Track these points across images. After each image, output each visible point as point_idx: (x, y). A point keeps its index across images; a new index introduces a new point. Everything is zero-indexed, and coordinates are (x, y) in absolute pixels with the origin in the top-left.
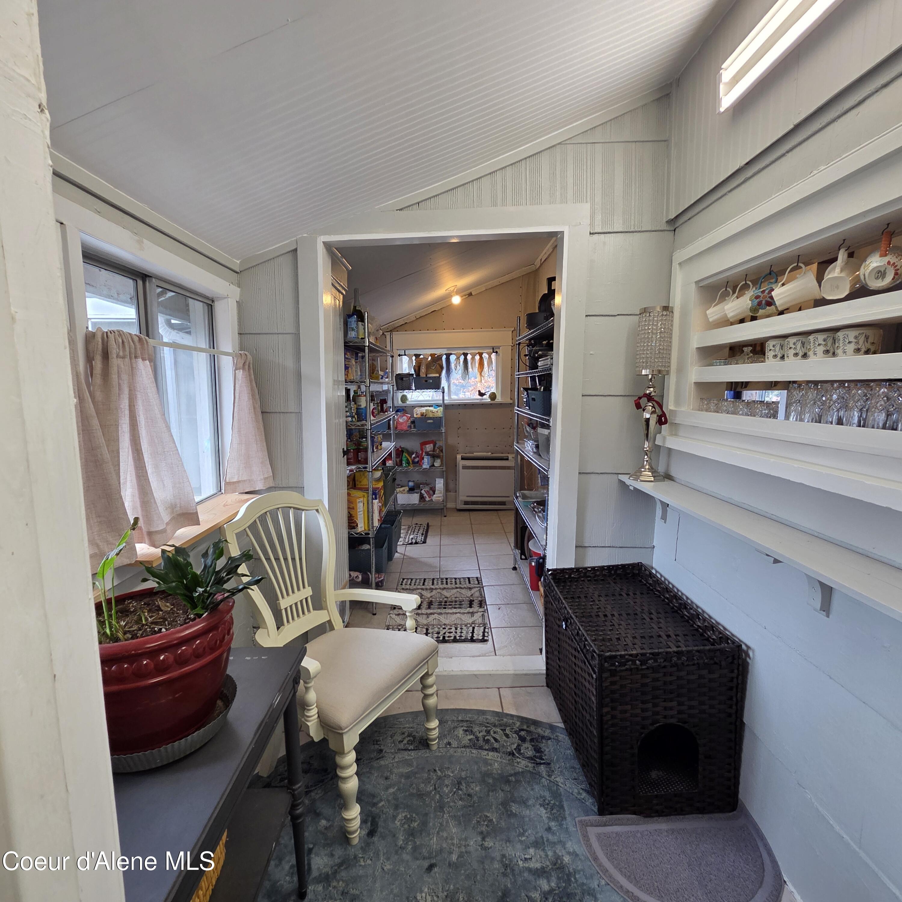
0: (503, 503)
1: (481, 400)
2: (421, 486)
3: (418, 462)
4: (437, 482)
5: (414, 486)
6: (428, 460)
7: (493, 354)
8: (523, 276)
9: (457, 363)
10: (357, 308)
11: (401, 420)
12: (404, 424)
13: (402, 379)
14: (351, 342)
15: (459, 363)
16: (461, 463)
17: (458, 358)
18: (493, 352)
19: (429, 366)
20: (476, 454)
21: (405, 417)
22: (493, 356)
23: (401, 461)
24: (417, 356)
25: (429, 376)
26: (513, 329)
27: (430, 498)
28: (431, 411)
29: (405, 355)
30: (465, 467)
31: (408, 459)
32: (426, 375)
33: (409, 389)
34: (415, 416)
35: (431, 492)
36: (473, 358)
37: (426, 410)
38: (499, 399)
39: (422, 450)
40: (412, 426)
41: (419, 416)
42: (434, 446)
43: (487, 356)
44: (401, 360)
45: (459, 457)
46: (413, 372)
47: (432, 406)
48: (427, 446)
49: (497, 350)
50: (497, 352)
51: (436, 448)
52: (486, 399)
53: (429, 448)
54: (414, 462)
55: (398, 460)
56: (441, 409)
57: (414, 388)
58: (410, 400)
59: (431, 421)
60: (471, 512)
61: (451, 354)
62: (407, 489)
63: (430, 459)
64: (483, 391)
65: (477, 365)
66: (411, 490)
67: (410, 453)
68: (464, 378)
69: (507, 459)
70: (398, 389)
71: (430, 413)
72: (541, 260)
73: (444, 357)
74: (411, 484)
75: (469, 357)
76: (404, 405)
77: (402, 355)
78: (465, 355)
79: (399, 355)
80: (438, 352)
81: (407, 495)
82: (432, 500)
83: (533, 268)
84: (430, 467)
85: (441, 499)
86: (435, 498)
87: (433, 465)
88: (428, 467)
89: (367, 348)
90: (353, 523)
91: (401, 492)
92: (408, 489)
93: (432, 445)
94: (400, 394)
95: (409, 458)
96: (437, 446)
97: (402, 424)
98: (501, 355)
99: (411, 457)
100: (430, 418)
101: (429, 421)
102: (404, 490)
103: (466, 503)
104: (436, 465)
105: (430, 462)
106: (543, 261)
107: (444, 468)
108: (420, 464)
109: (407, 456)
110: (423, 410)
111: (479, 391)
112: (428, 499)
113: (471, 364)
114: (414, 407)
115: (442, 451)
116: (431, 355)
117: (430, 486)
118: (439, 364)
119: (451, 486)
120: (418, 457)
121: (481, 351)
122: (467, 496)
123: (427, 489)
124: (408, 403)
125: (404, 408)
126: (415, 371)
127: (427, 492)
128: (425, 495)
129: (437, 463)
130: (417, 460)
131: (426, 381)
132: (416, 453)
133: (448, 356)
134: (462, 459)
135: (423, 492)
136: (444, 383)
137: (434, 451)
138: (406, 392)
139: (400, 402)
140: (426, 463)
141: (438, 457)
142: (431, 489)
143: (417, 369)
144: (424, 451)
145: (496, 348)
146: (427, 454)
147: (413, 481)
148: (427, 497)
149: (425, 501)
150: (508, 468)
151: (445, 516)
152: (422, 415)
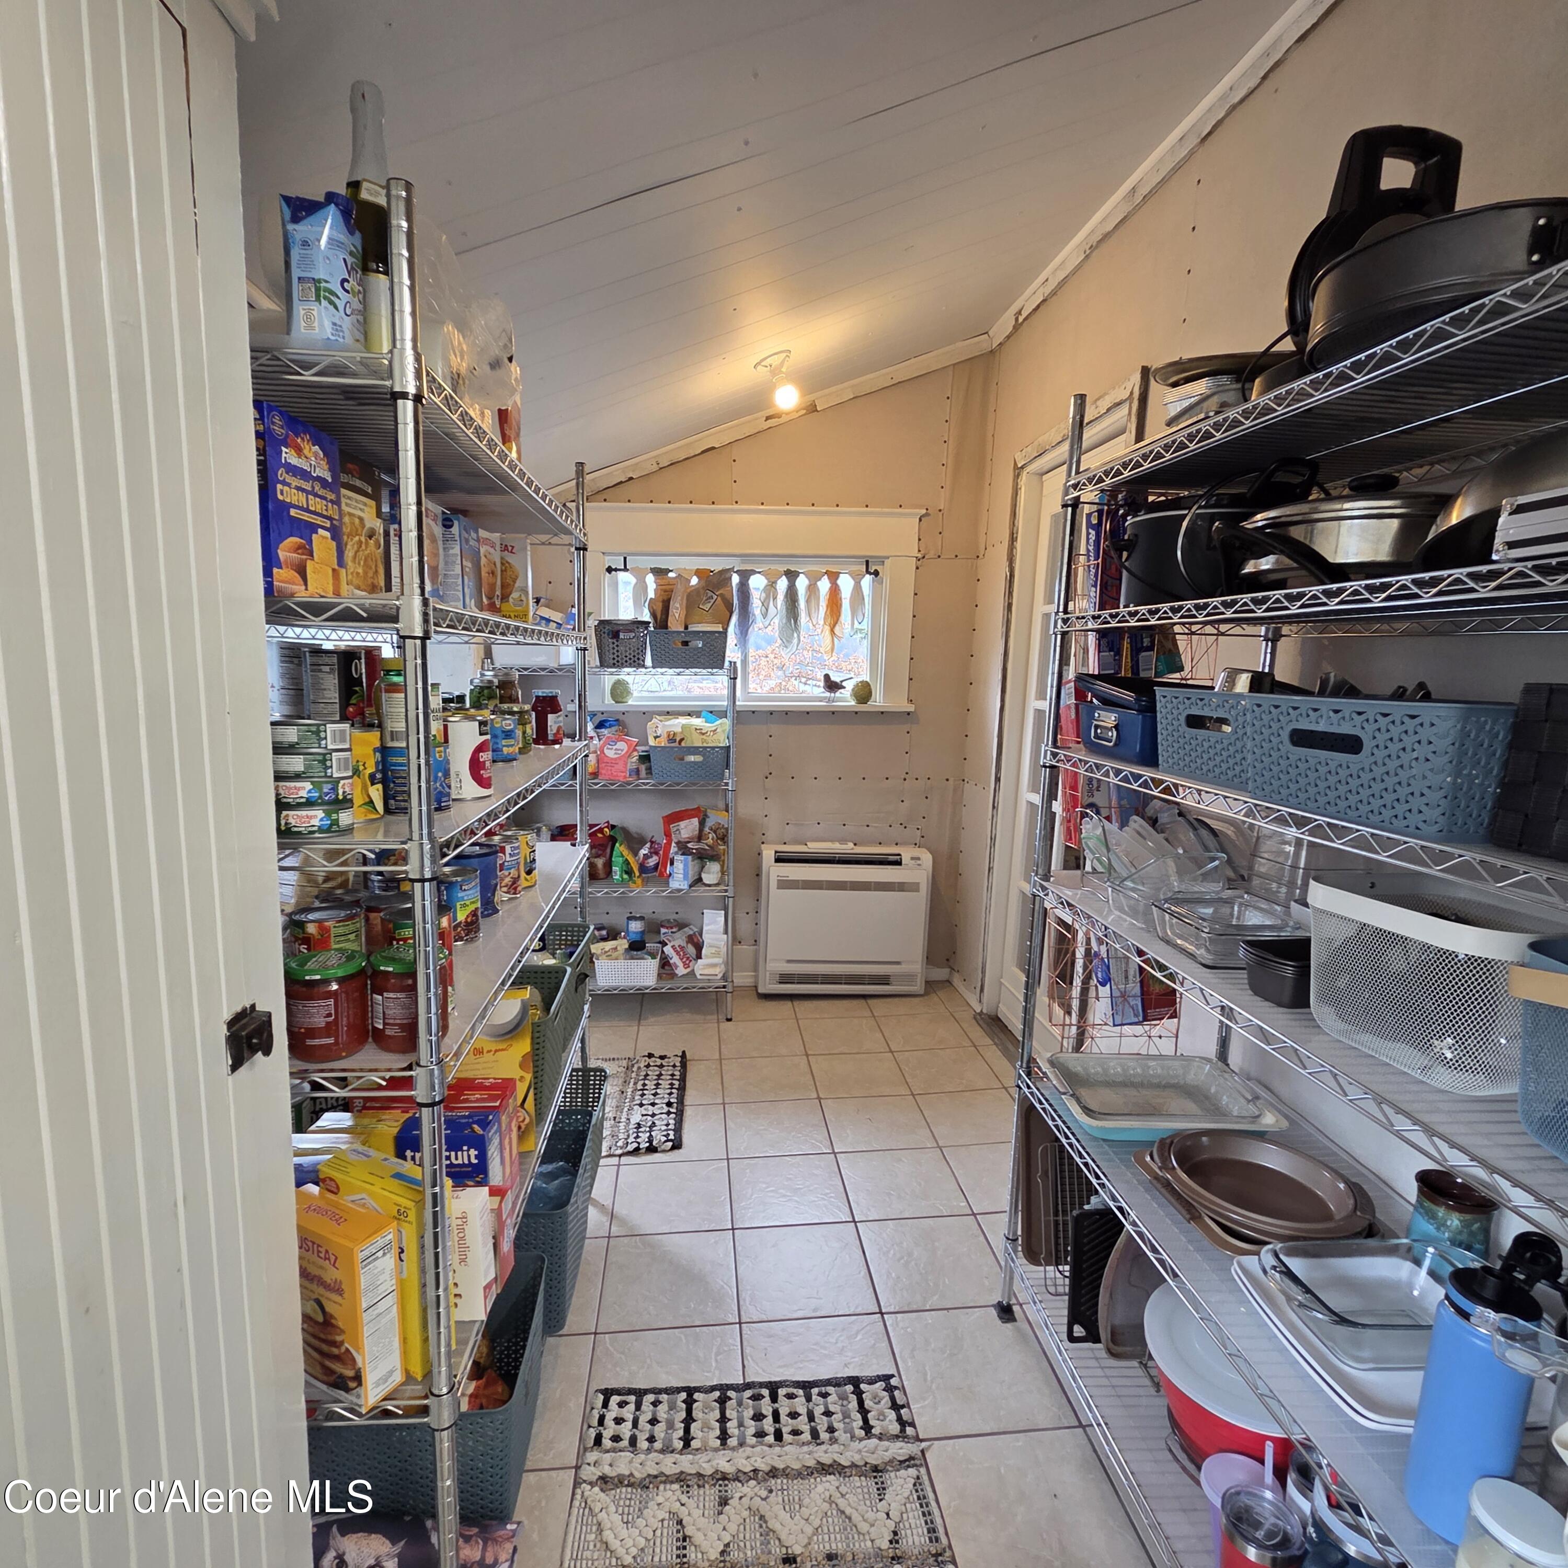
0: (884, 980)
1: (829, 700)
2: (663, 930)
3: (656, 867)
4: (706, 921)
5: (643, 933)
6: (686, 866)
7: (868, 576)
8: (954, 365)
9: (768, 597)
10: (364, 195)
11: (610, 753)
12: (620, 766)
13: (615, 635)
14: (307, 366)
15: (775, 598)
16: (774, 872)
17: (772, 585)
18: (868, 572)
19: (693, 600)
20: (815, 847)
21: (622, 745)
22: (867, 580)
23: (609, 865)
24: (659, 572)
25: (693, 628)
26: (924, 511)
27: (686, 966)
28: (699, 730)
29: (625, 569)
30: (785, 884)
31: (627, 862)
32: (686, 628)
33: (637, 663)
34: (652, 742)
35: (691, 950)
36: (812, 589)
37: (683, 727)
38: (878, 700)
39: (668, 835)
40: (643, 768)
41: (663, 742)
42: (702, 823)
43: (851, 583)
44: (615, 585)
45: (768, 854)
46: (646, 616)
47: (698, 714)
48: (682, 824)
49: (879, 568)
50: (876, 573)
51: (707, 830)
52: (846, 699)
53: (687, 829)
54: (643, 869)
55: (600, 862)
56: (725, 724)
57: (648, 661)
58: (635, 694)
59: (699, 758)
60: (796, 1003)
61: (754, 572)
62: (623, 944)
63: (690, 864)
64: (835, 678)
65: (823, 604)
66: (637, 947)
67: (634, 841)
68: (786, 641)
69: (898, 863)
70: (603, 664)
71: (696, 735)
72: (1020, 313)
73: (735, 579)
74: (636, 927)
75: (802, 583)
76: (620, 707)
77: (616, 570)
78: (792, 576)
79: (609, 570)
80: (716, 565)
81: (622, 963)
82: (692, 973)
83: (983, 344)
84: (691, 886)
85: (719, 971)
86: (701, 968)
87: (700, 880)
88: (684, 886)
89: (406, 409)
90: (337, 1358)
91: (608, 955)
92: (627, 946)
93: (695, 821)
94: (608, 679)
95: (631, 859)
96: (710, 823)
97: (614, 762)
98: (887, 582)
99: (636, 854)
100: (694, 750)
101: (692, 758)
102: (615, 949)
103: (785, 979)
104: (706, 881)
105: (690, 873)
106: (1025, 314)
107: (730, 888)
108: (661, 875)
109: (626, 853)
110: (677, 724)
111: (827, 677)
112: (681, 971)
113: (808, 601)
114: (647, 714)
115: (723, 838)
116: (698, 573)
117: (688, 931)
118: (722, 595)
119: (745, 926)
120: (657, 853)
121: (833, 569)
122: (789, 961)
123: (679, 939)
124: (630, 702)
125: (621, 717)
126: (653, 615)
127: (680, 951)
128: (675, 959)
129: (712, 873)
130: (652, 862)
131: (685, 643)
132: (652, 842)
133: (745, 575)
134: (778, 860)
135: (668, 950)
136: (732, 653)
137: (700, 838)
138: (628, 675)
139: (609, 700)
140: (679, 878)
141: (714, 858)
142: (691, 939)
143: (659, 608)
144: (675, 840)
145: (875, 563)
146: (684, 848)
147: (641, 918)
148: (680, 964)
149: (673, 975)
150: (901, 887)
151: (729, 1020)
152: (672, 738)
